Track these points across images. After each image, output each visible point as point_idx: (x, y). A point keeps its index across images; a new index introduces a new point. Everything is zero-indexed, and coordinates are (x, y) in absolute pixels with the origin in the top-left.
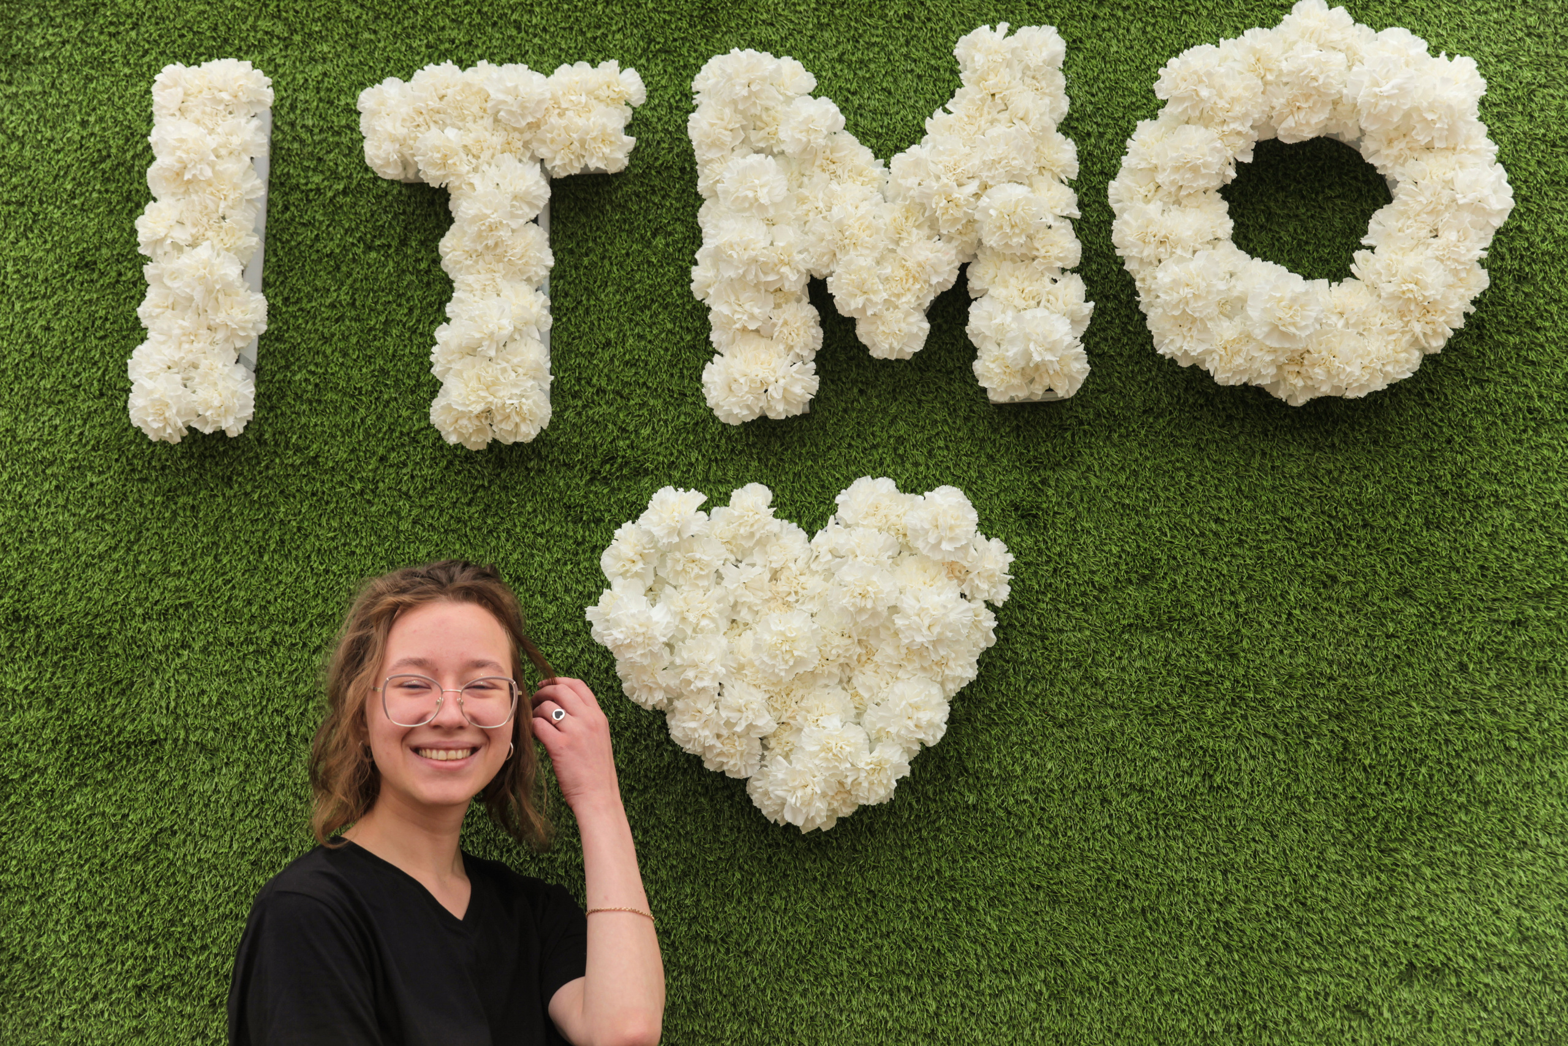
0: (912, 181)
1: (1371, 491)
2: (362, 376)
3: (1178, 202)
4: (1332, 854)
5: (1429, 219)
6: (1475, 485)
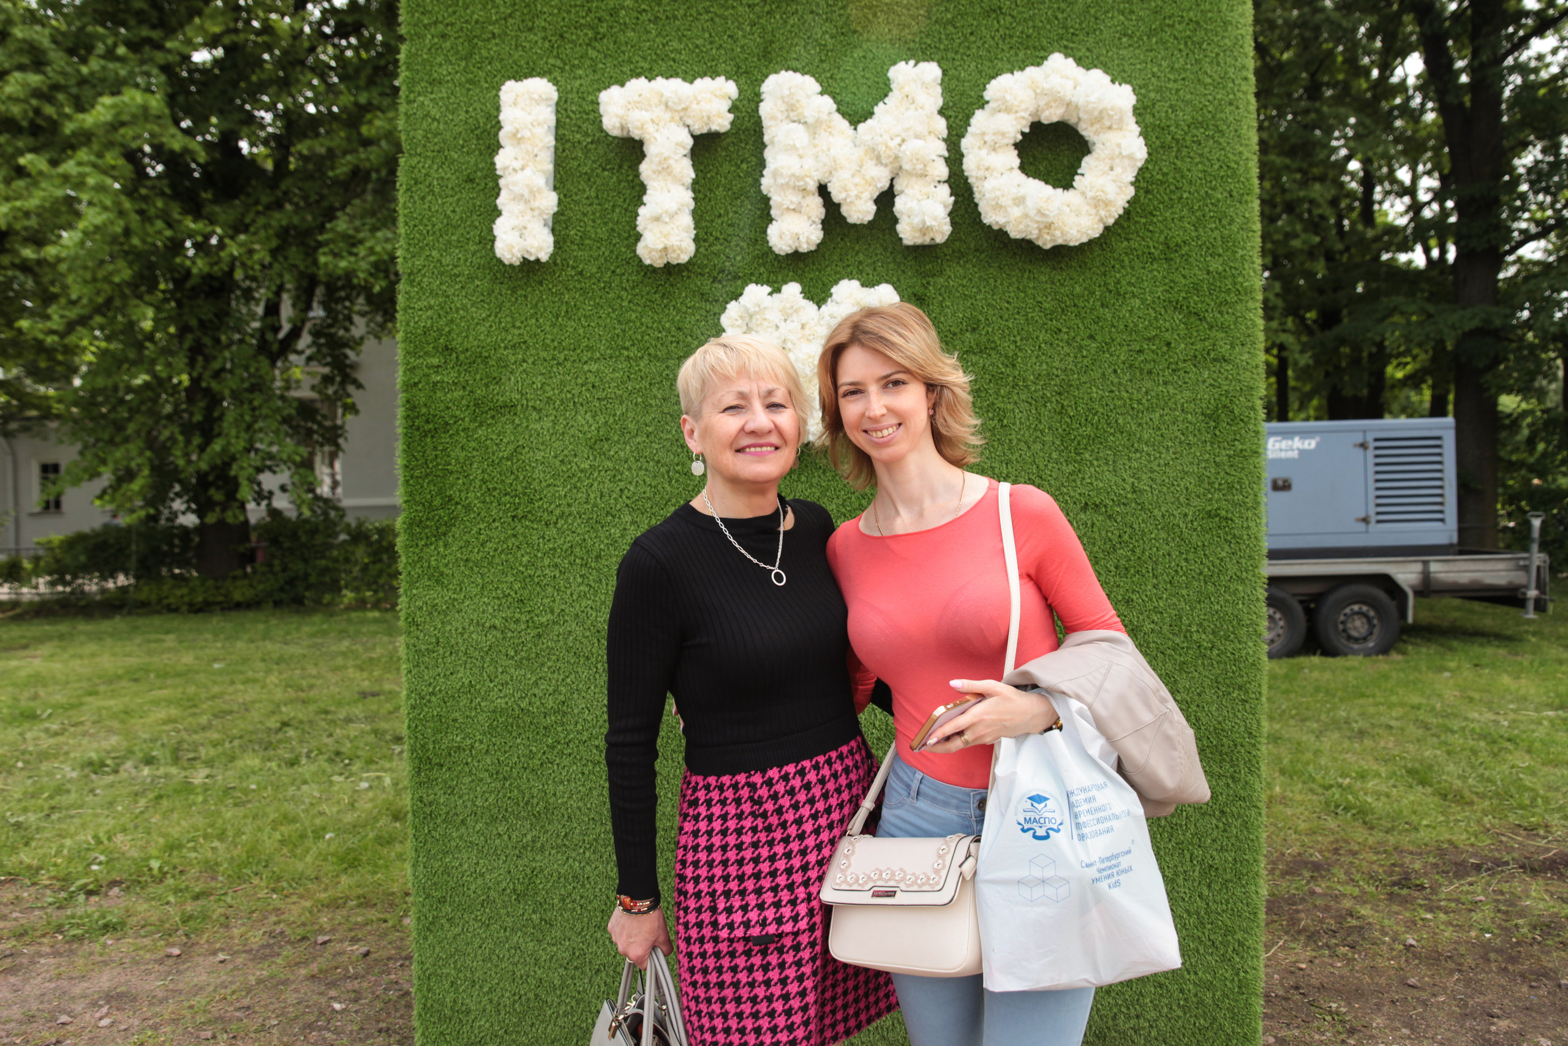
0: (868, 137)
1: (1078, 289)
2: (603, 232)
3: (994, 150)
4: (1055, 455)
5: (1108, 162)
6: (1124, 287)
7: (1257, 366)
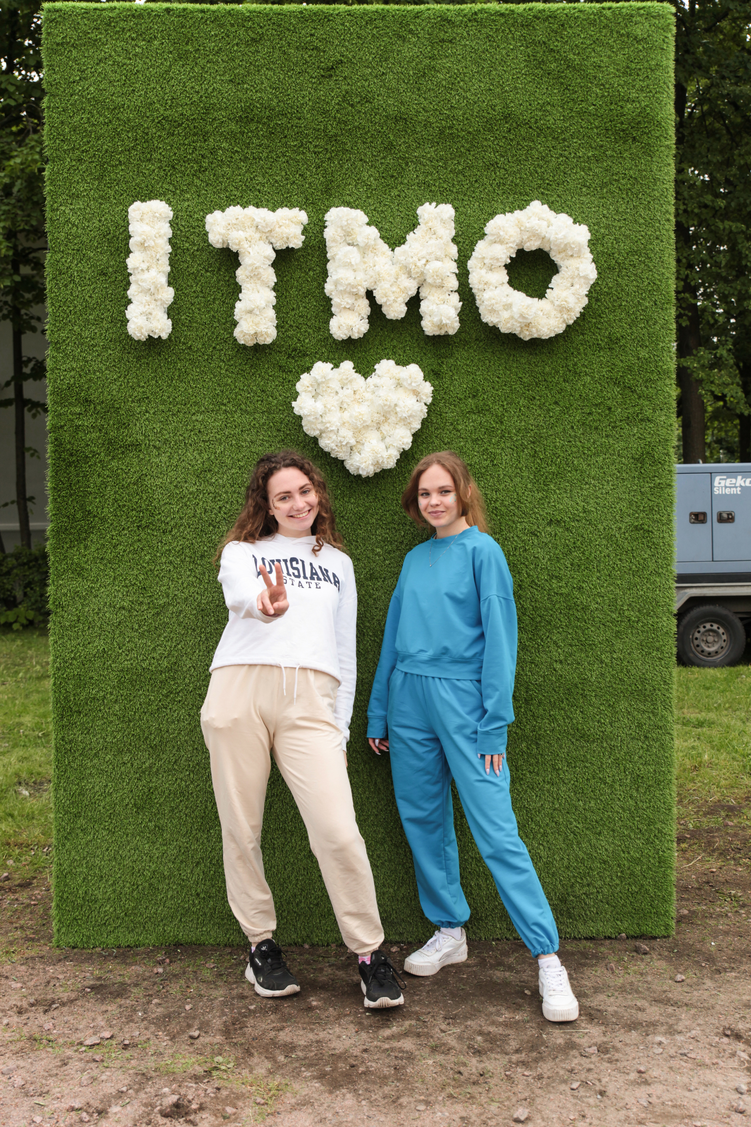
0: (402, 258)
1: (547, 369)
2: (206, 318)
3: (491, 270)
4: (529, 486)
5: (570, 280)
6: (580, 368)
7: (671, 425)
